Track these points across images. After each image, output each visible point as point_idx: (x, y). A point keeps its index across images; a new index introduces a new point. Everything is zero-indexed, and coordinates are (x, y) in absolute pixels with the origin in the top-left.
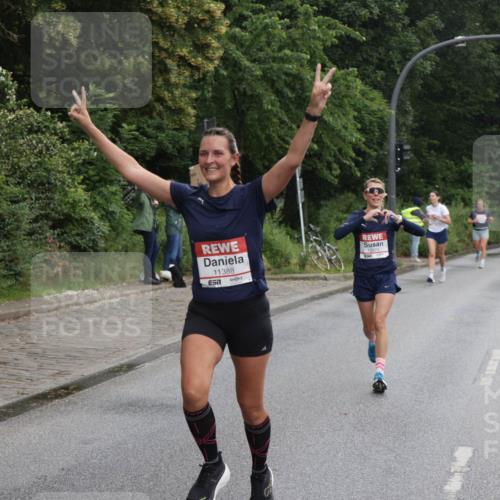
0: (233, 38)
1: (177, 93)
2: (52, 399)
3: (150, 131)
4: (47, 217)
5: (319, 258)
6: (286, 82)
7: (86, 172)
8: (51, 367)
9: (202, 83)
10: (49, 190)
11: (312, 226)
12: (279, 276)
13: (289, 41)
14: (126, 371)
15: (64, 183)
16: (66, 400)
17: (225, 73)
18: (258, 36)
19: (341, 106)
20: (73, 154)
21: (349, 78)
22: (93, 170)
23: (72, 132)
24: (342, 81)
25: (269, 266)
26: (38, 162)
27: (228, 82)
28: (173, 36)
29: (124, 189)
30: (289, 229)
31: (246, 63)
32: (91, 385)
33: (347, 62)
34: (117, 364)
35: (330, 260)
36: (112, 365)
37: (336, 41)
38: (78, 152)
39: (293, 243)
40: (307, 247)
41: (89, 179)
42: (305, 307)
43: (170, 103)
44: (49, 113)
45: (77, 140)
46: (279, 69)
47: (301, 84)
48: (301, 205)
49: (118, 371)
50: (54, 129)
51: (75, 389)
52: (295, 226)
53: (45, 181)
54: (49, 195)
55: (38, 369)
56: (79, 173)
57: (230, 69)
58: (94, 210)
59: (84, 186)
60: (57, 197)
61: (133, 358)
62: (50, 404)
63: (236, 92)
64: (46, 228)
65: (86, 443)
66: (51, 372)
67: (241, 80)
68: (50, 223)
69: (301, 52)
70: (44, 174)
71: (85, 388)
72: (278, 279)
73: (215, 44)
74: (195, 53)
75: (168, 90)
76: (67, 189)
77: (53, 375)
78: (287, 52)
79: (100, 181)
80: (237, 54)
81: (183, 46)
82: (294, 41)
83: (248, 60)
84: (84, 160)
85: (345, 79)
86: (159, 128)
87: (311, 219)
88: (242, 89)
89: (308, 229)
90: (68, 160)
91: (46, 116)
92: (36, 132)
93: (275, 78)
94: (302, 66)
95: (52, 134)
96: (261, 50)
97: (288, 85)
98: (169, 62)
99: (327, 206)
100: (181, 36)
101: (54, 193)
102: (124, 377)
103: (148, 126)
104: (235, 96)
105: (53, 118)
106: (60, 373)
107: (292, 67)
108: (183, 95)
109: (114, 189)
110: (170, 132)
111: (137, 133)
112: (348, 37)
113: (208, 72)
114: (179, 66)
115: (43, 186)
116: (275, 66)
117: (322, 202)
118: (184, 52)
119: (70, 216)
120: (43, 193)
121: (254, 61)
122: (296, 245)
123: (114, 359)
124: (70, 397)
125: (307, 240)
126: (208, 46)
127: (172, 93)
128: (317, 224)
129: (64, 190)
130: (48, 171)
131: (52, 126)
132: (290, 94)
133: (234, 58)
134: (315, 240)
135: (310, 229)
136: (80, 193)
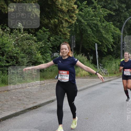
0: (80, 14)
1: (65, 29)
2: (32, 109)
3: (58, 39)
4: (31, 62)
5: (102, 72)
6: (93, 26)
7: (41, 50)
8: (32, 101)
9: (71, 26)
10: (31, 55)
11: (100, 64)
12: (92, 77)
13: (94, 15)
14: (52, 102)
15: (35, 53)
16: (36, 110)
17: (77, 24)
18: (86, 14)
19: (108, 32)
20: (38, 45)
21: (110, 25)
22: (43, 49)
23: (38, 39)
24: (108, 26)
25: (89, 75)
26: (29, 48)
27: (78, 26)
28: (64, 14)
29: (51, 54)
30: (94, 65)
31: (83, 21)
32: (43, 106)
33: (110, 21)
34: (49, 100)
35: (105, 73)
36: (48, 101)
37: (107, 15)
38: (39, 45)
39: (95, 68)
40: (99, 69)
41: (42, 52)
42: (99, 85)
43: (63, 32)
44: (32, 35)
45: (39, 42)
46: (92, 22)
47: (98, 26)
48: (97, 59)
49: (49, 102)
50: (33, 39)
51: (38, 107)
52: (96, 64)
53: (30, 52)
54: (31, 56)
55: (29, 102)
56: (39, 50)
57: (79, 22)
58: (43, 60)
59: (41, 54)
60: (33, 56)
61: (53, 99)
62: (32, 111)
63: (80, 29)
64: (31, 65)
65: (41, 121)
66: (32, 102)
67: (82, 25)
68: (32, 63)
69: (98, 18)
70: (30, 51)
71: (41, 106)
72: (91, 78)
73: (75, 16)
74: (69, 18)
75: (62, 29)
76: (36, 54)
77: (33, 103)
78: (94, 18)
79: (44, 52)
80: (81, 19)
81: (66, 17)
82: (95, 15)
83: (83, 20)
84: (41, 47)
85: (109, 25)
86: (60, 38)
87: (100, 62)
88: (82, 28)
89: (99, 65)
90: (36, 47)
91: (31, 35)
92: (28, 40)
93: (91, 25)
94: (98, 21)
95: (32, 40)
96: (87, 17)
97: (94, 27)
98: (63, 21)
99: (104, 59)
100: (66, 14)
101: (33, 55)
102: (51, 104)
103: (57, 38)
104: (80, 30)
105: (33, 36)
106: (34, 103)
107: (95, 22)
108: (66, 30)
109: (48, 54)
110: (63, 39)
111: (55, 40)
112: (110, 14)
113: (73, 23)
114: (65, 22)
115: (30, 54)
116: (91, 21)
117: (103, 58)
118: (67, 18)
119: (37, 61)
120: (30, 56)
121: (85, 20)
122: (96, 69)
123: (48, 99)
124: (37, 109)
125: (99, 68)
126: (73, 16)
127: (63, 29)
128: (101, 63)
129: (35, 55)
130: (31, 50)
131: (32, 38)
132: (95, 29)
133: (80, 20)
134: (101, 68)
135: (100, 65)
136: (39, 56)
